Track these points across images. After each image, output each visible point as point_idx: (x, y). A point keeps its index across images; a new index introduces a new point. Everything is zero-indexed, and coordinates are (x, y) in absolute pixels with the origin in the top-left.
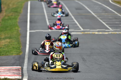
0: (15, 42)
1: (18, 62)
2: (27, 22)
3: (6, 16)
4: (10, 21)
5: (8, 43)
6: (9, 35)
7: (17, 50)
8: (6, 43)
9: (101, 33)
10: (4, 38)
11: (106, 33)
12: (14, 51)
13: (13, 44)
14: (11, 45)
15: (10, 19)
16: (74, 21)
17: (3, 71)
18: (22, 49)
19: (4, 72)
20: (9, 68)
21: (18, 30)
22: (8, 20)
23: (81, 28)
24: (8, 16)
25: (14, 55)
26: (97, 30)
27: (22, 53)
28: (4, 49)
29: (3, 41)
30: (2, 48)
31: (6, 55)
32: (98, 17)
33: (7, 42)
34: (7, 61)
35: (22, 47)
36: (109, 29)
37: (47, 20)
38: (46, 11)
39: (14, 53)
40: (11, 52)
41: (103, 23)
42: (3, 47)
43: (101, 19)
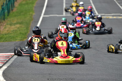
0: (25, 27)
3: (24, 0)
4: (26, 6)
5: (17, 29)
6: (22, 20)
7: (22, 36)
8: (15, 29)
9: (115, 17)
11: (121, 17)
12: (20, 37)
13: (22, 30)
14: (19, 30)
21: (32, 15)
22: (25, 4)
23: (96, 12)
25: (17, 41)
26: (112, 14)
28: (11, 35)
29: (13, 27)
31: (9, 41)
33: (16, 27)
37: (64, 4)
43: (119, 3)
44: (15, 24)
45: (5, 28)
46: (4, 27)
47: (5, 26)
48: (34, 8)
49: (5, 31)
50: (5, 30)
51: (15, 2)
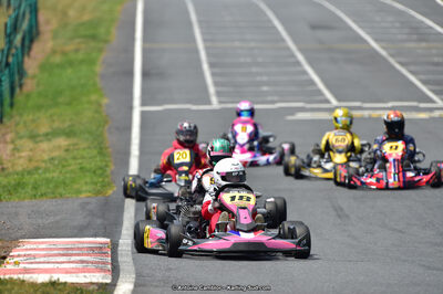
1: (99, 221)
2: (131, 74)
3: (54, 52)
4: (69, 71)
5: (63, 154)
6: (67, 124)
7: (95, 179)
8: (56, 154)
10: (47, 134)
11: (423, 116)
12: (86, 183)
13: (83, 157)
14: (74, 159)
15: (71, 64)
16: (305, 73)
17: (45, 256)
18: (112, 172)
19: (46, 259)
20: (68, 243)
21: (100, 105)
22: (61, 66)
23: (328, 95)
24: (64, 53)
25: (83, 195)
26: (390, 105)
27: (115, 189)
28: (47, 175)
29: (45, 145)
30: (40, 171)
32: (392, 56)
33: (59, 147)
34: (58, 218)
35: (112, 167)
36: (432, 101)
37: (205, 67)
38: (203, 33)
39: (86, 190)
40: (76, 186)
41: (412, 78)
42: (43, 165)
43: (402, 64)
44: (49, 136)
45: (16, 149)
46: (11, 147)
47: (13, 142)
48: (98, 80)
49: (21, 161)
50: (20, 157)
51: (26, 59)
